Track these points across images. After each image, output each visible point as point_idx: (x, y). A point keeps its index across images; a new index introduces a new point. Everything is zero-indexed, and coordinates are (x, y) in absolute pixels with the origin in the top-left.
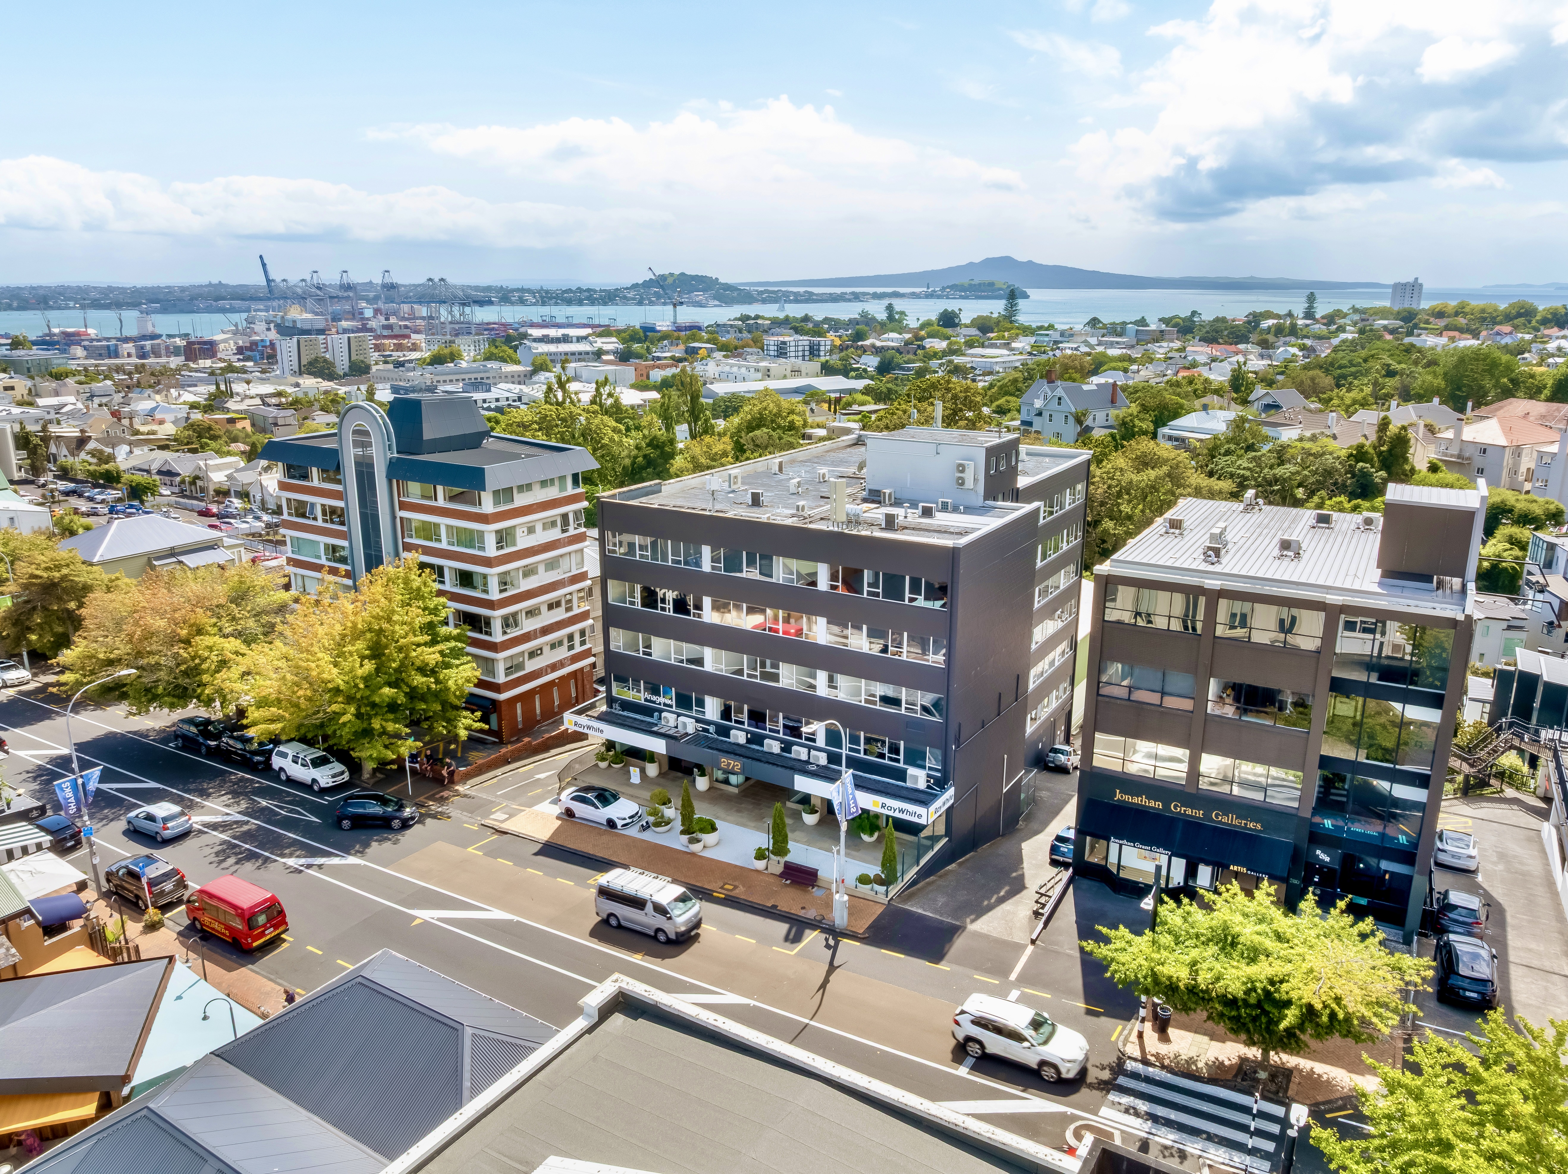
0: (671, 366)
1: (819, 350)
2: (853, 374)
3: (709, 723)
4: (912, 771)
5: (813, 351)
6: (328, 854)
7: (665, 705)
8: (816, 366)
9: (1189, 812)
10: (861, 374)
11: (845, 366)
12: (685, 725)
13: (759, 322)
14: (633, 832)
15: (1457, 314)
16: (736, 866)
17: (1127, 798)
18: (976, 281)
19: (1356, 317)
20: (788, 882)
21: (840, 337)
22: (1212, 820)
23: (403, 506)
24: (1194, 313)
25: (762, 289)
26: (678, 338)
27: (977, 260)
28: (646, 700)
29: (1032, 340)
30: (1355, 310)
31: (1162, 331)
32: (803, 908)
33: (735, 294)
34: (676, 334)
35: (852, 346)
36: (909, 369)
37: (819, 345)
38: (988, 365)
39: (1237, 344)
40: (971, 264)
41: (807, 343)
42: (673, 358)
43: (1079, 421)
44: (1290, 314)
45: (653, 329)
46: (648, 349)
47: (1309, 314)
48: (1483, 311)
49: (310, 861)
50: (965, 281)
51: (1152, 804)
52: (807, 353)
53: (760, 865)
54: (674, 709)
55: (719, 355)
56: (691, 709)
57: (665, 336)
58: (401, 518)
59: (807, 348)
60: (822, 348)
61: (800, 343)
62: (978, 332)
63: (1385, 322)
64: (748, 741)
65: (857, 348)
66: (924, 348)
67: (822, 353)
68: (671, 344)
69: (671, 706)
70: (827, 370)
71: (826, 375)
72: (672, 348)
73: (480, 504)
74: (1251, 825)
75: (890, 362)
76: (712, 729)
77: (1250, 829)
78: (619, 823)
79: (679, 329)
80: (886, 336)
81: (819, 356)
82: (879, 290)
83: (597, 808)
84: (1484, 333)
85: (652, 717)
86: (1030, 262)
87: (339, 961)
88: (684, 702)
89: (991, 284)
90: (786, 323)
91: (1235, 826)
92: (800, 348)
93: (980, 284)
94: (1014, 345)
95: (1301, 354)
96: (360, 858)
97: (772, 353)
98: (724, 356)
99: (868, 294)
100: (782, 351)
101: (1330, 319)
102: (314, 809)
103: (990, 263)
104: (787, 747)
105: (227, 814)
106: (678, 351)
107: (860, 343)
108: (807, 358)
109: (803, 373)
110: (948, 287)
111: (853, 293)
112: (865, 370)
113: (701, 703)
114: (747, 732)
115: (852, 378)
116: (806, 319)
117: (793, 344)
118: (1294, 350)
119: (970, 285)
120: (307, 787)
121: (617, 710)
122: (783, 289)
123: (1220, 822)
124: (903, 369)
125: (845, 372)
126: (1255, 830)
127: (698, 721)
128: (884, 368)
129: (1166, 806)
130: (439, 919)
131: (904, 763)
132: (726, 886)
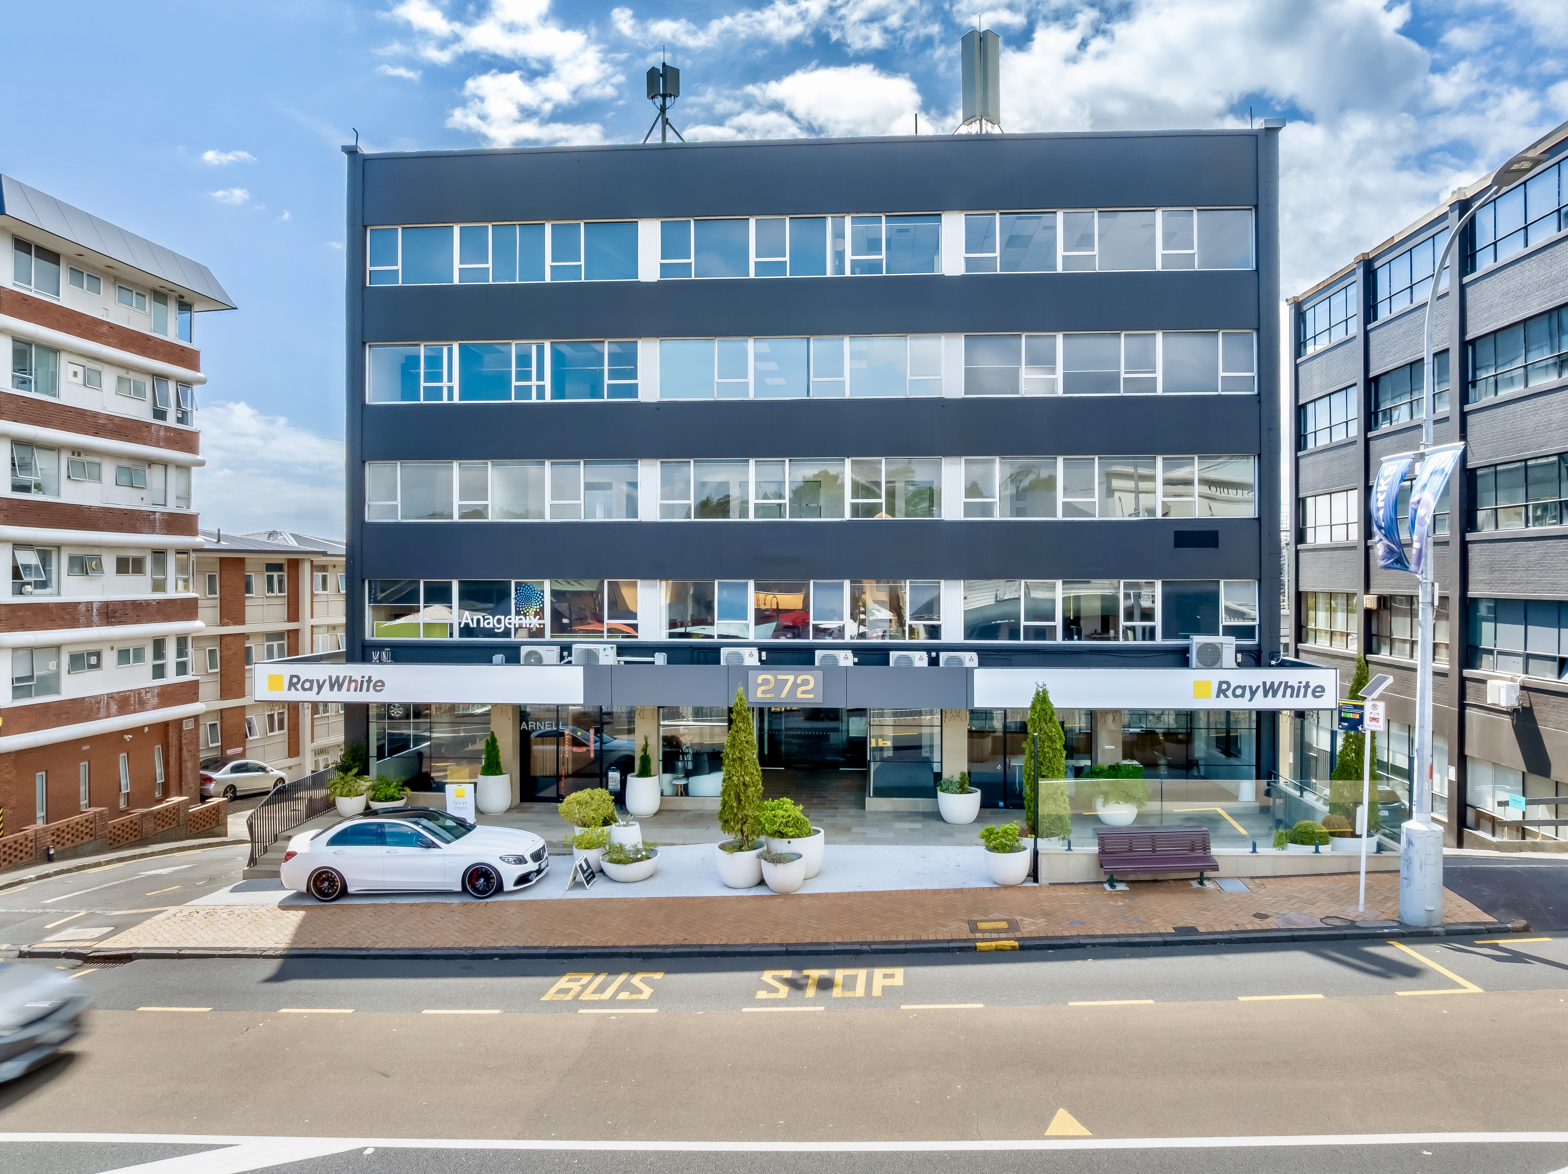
7: (520, 631)
14: (552, 891)
20: (1122, 887)
28: (465, 630)
32: (1262, 916)
54: (547, 637)
69: (540, 632)
83: (428, 844)
104: (873, 657)
113: (627, 607)
114: (758, 646)
127: (623, 649)
131: (1165, 636)
132: (982, 925)
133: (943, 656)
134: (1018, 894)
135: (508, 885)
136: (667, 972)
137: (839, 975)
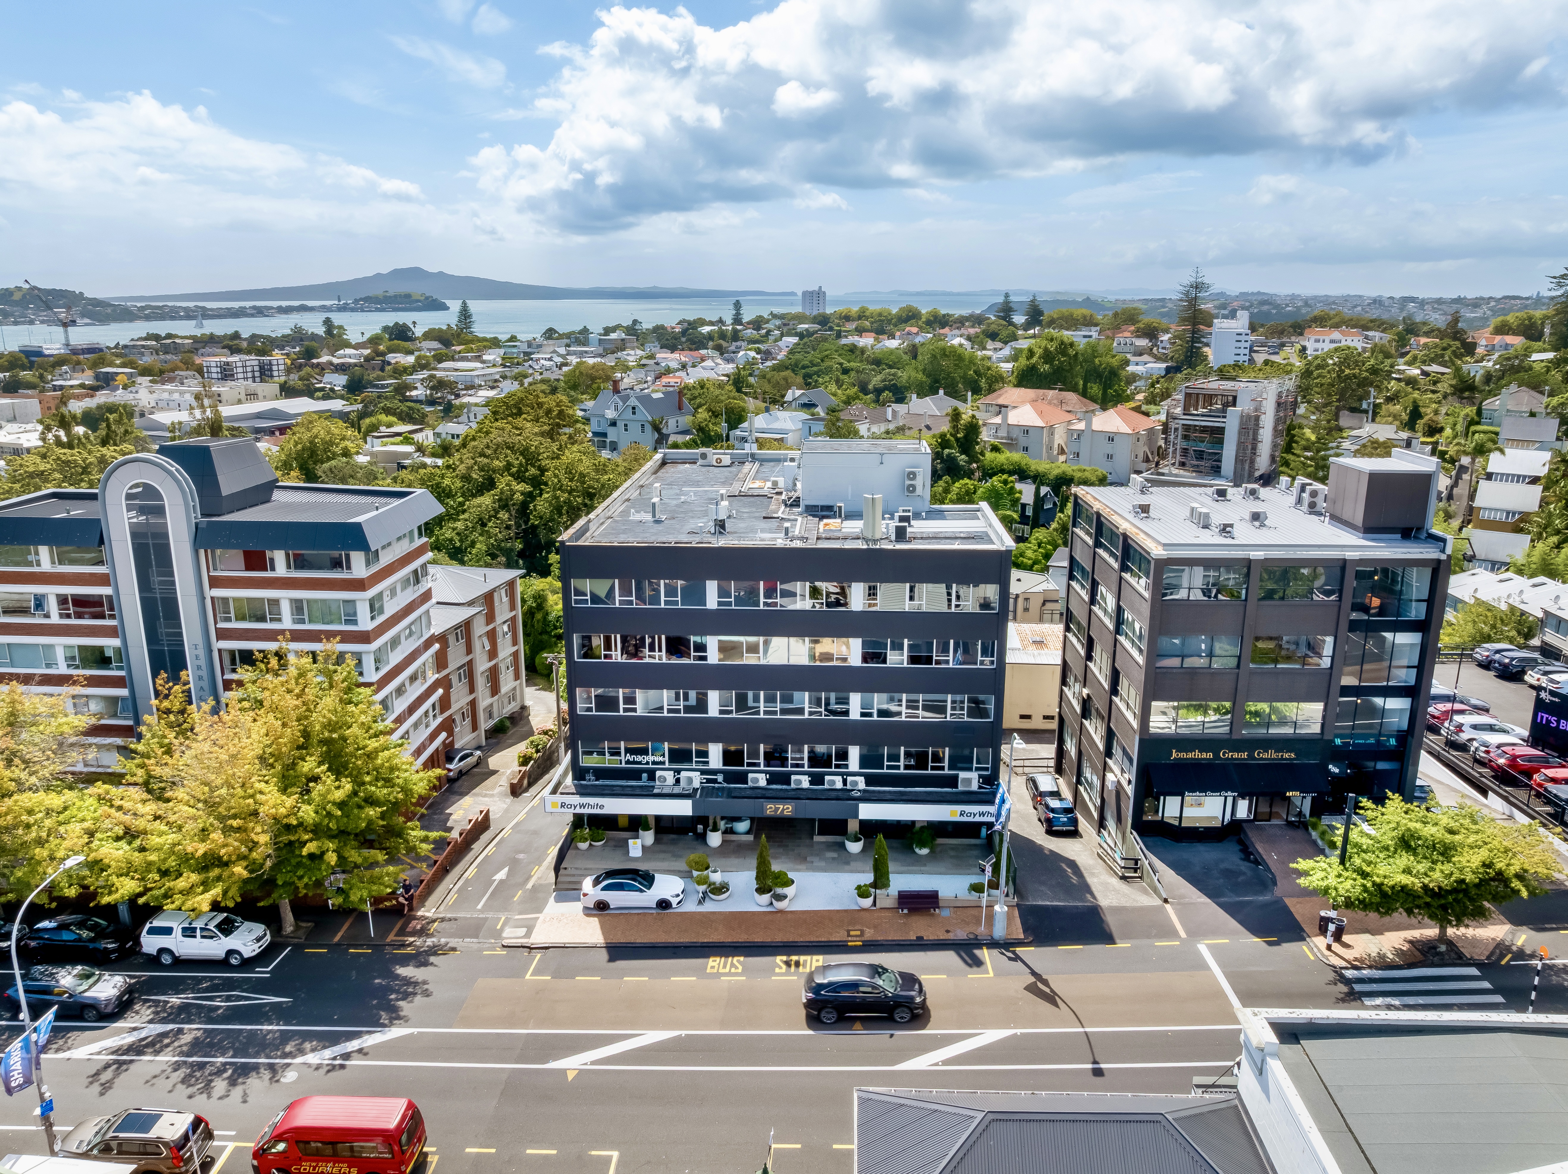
0: (87, 396)
1: (271, 370)
2: (320, 394)
3: (715, 772)
4: (963, 775)
5: (265, 373)
6: (357, 1035)
7: (654, 763)
8: (272, 388)
9: (1236, 755)
10: (329, 395)
11: (308, 386)
12: (690, 780)
13: (177, 341)
14: (691, 906)
15: (860, 318)
16: (838, 911)
17: (1181, 755)
18: (391, 293)
19: (778, 322)
20: (906, 911)
21: (287, 355)
22: (1255, 759)
23: (215, 582)
24: (635, 322)
25: (143, 304)
26: (78, 363)
27: (385, 271)
28: (628, 762)
29: (502, 351)
30: (774, 316)
31: (623, 340)
32: (948, 931)
33: (109, 310)
34: (74, 358)
35: (306, 365)
36: (383, 387)
37: (271, 364)
38: (469, 379)
39: (697, 349)
40: (378, 276)
41: (256, 363)
42: (82, 386)
43: (656, 428)
44: (721, 321)
45: (39, 354)
46: (41, 377)
47: (737, 320)
48: (880, 315)
49: (338, 1049)
50: (378, 292)
51: (1204, 755)
52: (257, 374)
53: (867, 903)
54: (667, 765)
55: (145, 380)
56: (691, 761)
57: (60, 361)
58: (212, 598)
59: (257, 368)
60: (275, 368)
61: (248, 363)
62: (440, 346)
63: (806, 326)
64: (769, 782)
65: (313, 366)
66: (389, 363)
67: (275, 373)
68: (74, 370)
69: (663, 763)
70: (288, 391)
71: (287, 397)
72: (76, 375)
73: (349, 567)
74: (1286, 756)
75: (360, 380)
76: (720, 778)
77: (1286, 759)
78: (674, 901)
79: (75, 352)
80: (342, 352)
81: (272, 376)
82: (284, 304)
83: (641, 891)
84: (898, 334)
85: (640, 779)
86: (441, 273)
87: (529, 1151)
88: (680, 757)
89: (408, 296)
90: (212, 340)
91: (1274, 759)
92: (249, 369)
93: (395, 296)
94: (485, 357)
95: (759, 356)
96: (400, 1026)
97: (215, 376)
98: (151, 381)
99: (272, 308)
100: (227, 373)
101: (757, 324)
102: (262, 987)
103: (398, 273)
104: (817, 779)
105: (135, 1029)
106: (87, 377)
107: (315, 361)
108: (258, 380)
109: (260, 397)
110: (361, 299)
111: (254, 307)
112: (332, 390)
113: (704, 754)
114: (766, 772)
115: (318, 399)
116: (236, 336)
117: (239, 364)
118: (752, 354)
119: (385, 297)
120: (223, 964)
121: (591, 780)
122: (170, 304)
123: (1262, 759)
124: (377, 386)
125: (310, 392)
126: (1290, 759)
127: (703, 772)
128: (354, 387)
129: (1216, 755)
130: (593, 1063)
131: (949, 769)
132: (852, 933)
133: (850, 779)
134: (867, 914)
135: (674, 905)
136: (746, 956)
137: (802, 958)
